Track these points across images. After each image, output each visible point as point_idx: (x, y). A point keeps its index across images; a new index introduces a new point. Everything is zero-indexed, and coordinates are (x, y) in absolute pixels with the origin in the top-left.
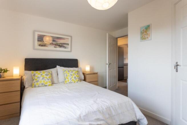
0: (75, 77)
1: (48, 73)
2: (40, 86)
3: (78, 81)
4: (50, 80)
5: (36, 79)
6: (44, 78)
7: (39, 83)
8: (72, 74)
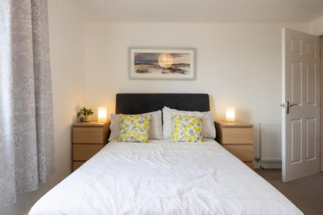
0: (191, 132)
1: (144, 119)
2: (127, 140)
3: (198, 139)
4: (145, 133)
5: (123, 128)
6: (135, 127)
7: (127, 135)
8: (186, 124)
